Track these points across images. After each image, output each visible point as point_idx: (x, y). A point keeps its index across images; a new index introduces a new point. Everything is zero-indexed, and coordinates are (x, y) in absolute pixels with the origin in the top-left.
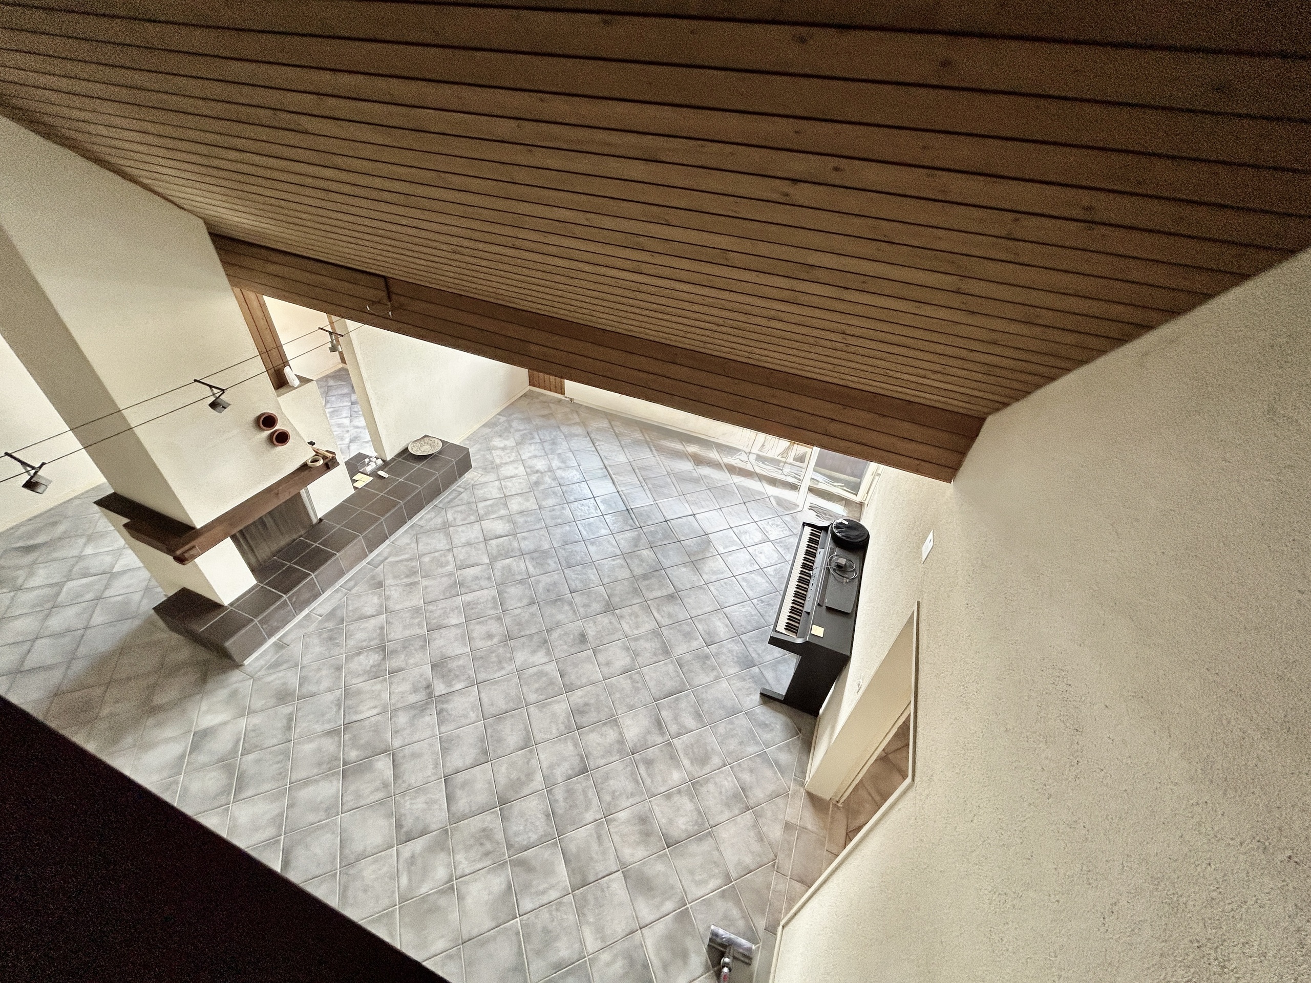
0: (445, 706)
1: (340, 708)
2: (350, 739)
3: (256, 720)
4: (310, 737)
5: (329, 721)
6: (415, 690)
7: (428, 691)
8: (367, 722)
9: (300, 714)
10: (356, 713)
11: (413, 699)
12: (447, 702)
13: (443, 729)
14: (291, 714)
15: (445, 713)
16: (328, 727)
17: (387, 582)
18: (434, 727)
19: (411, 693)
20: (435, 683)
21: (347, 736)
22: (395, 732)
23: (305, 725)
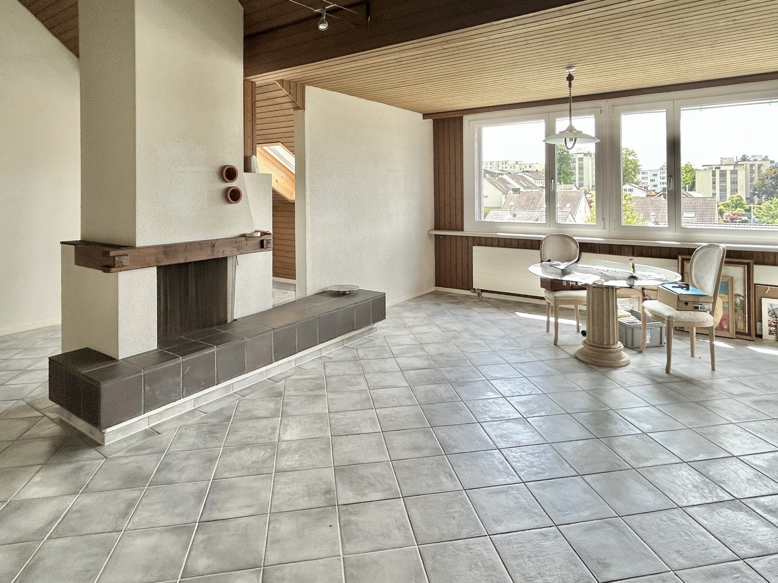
0: (353, 518)
1: (201, 501)
2: (202, 541)
3: (88, 500)
4: (147, 531)
5: (181, 515)
6: (310, 494)
7: (328, 496)
8: (232, 524)
9: (144, 501)
10: (219, 510)
11: (304, 503)
12: (356, 513)
13: (349, 548)
14: (135, 499)
15: (353, 527)
16: (178, 521)
17: (287, 393)
18: (335, 544)
19: (303, 497)
20: (340, 489)
21: (200, 537)
22: (272, 542)
23: (146, 514)
